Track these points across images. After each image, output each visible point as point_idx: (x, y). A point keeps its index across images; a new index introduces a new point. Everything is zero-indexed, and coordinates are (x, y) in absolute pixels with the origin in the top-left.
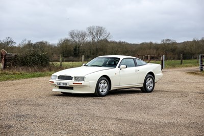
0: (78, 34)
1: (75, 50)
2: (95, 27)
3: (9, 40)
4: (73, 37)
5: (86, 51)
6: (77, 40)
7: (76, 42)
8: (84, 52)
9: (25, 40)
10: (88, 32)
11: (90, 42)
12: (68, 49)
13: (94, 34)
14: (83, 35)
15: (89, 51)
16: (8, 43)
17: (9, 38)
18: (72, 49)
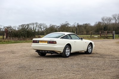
0: (107, 19)
1: (105, 28)
2: (117, 15)
3: (67, 23)
4: (103, 21)
5: (111, 29)
6: (106, 22)
7: (105, 24)
8: (110, 29)
9: (76, 23)
10: (112, 18)
11: (114, 24)
12: (100, 28)
13: (116, 18)
14: (110, 20)
15: (113, 29)
16: (66, 25)
17: (67, 22)
18: (103, 27)
